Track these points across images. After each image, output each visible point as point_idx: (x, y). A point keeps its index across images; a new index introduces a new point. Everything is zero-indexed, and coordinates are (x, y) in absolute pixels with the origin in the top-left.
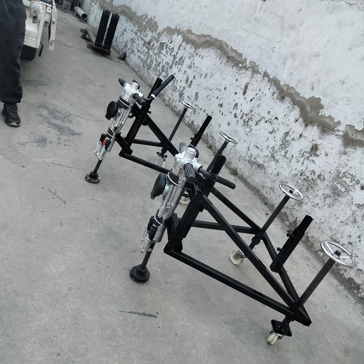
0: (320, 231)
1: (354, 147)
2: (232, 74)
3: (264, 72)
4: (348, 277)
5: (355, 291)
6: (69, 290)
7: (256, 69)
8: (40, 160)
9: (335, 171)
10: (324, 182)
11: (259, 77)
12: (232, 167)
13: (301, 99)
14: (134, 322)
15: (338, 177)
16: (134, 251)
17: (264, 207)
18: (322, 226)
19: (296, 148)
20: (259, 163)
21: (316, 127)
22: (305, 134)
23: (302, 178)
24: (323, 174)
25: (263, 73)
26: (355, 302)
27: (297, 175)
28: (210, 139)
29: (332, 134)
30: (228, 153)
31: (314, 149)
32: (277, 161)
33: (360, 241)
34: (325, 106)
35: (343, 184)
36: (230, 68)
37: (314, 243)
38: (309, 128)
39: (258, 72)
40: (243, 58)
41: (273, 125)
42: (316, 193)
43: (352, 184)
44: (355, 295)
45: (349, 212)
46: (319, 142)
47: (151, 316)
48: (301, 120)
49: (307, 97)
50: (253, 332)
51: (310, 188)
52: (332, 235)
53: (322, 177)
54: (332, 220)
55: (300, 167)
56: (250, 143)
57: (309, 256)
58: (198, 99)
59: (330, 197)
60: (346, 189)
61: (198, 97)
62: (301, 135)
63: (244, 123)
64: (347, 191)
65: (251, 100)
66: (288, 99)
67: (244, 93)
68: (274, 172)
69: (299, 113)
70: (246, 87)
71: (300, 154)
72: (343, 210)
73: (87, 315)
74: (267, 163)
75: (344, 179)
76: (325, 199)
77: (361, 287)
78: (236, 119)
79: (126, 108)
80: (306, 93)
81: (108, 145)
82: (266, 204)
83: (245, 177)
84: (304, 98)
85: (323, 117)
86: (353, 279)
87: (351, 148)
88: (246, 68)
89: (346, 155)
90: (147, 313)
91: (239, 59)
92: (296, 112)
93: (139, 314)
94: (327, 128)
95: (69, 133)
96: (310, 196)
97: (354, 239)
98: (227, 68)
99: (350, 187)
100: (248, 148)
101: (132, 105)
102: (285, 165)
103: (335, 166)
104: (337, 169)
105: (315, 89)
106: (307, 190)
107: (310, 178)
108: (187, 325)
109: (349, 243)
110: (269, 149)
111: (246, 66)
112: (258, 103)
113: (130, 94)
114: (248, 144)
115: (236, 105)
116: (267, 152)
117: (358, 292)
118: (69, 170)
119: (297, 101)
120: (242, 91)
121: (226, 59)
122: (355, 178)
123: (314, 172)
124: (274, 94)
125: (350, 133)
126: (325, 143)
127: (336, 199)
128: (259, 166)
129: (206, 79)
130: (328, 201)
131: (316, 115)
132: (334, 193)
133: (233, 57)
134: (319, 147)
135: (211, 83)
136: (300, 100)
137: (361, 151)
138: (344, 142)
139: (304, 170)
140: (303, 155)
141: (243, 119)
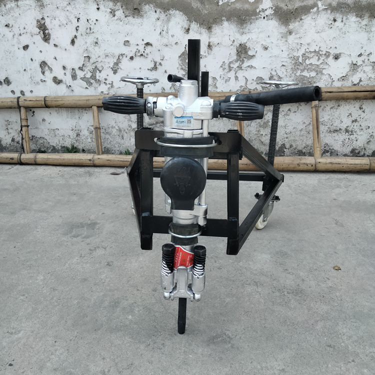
0: (311, 135)
1: (299, 19)
4: (371, 152)
9: (289, 61)
15: (297, 64)
18: (310, 128)
21: (226, 24)
22: (214, 40)
29: (257, 19)
31: (243, 51)
33: (364, 112)
35: (310, 68)
38: (216, 29)
41: (150, 57)
43: (321, 61)
46: (243, 39)
48: (195, 26)
55: (235, 85)
60: (317, 71)
62: (209, 46)
63: (88, 82)
64: (319, 72)
65: (73, 42)
66: (148, 8)
67: (46, 38)
69: (184, 18)
70: (42, 27)
71: (224, 69)
75: (308, 62)
85: (228, 4)
87: (294, 22)
89: (293, 34)
92: (178, 19)
94: (243, 15)
97: (356, 114)
99: (321, 66)
103: (285, 54)
104: (290, 56)
112: (91, 39)
115: (43, 64)
120: (39, 39)
122: (321, 53)
123: (260, 79)
125: (282, 5)
132: (303, 84)
134: (248, 45)
138: (280, 20)
139: (243, 84)
140: (230, 69)
141: (78, 77)
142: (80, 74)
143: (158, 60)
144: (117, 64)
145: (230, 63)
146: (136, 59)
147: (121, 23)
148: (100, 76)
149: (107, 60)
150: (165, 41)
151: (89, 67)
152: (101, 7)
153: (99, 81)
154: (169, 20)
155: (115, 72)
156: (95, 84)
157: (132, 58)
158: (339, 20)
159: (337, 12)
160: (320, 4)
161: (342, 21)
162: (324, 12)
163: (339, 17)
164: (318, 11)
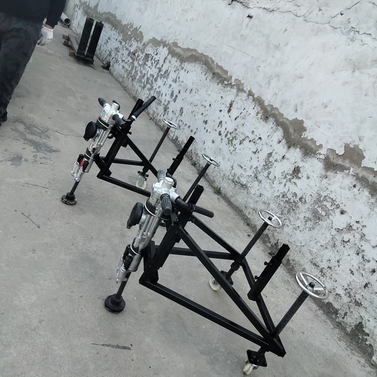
0: (300, 255)
1: (335, 172)
2: (217, 91)
3: (249, 91)
4: (326, 301)
5: (334, 316)
6: (40, 322)
7: (241, 87)
8: (14, 180)
9: (316, 195)
10: (305, 204)
11: (244, 96)
12: (216, 186)
13: (285, 120)
14: (107, 355)
15: (319, 200)
16: (110, 279)
17: (246, 228)
18: (303, 249)
19: (279, 169)
20: (242, 183)
21: (298, 149)
22: (287, 156)
23: (284, 199)
24: (304, 197)
25: (247, 92)
26: (332, 327)
27: (279, 196)
28: (194, 156)
29: (314, 157)
30: (212, 171)
31: (297, 171)
32: (260, 182)
33: (339, 266)
34: (308, 129)
35: (324, 208)
36: (216, 85)
37: (294, 266)
38: (292, 149)
39: (243, 91)
40: (229, 76)
41: (257, 145)
42: (298, 215)
43: (332, 208)
44: (333, 320)
45: (329, 237)
46: (301, 164)
47: (125, 348)
48: (284, 141)
49: (291, 119)
50: (229, 362)
51: (291, 211)
52: (313, 259)
53: (303, 200)
54: (313, 243)
55: (282, 189)
56: (234, 163)
57: (289, 279)
58: (183, 114)
59: (310, 220)
60: (326, 213)
61: (182, 113)
62: (283, 157)
63: (229, 142)
64: (328, 215)
65: (236, 119)
66: (271, 119)
67: (229, 111)
68: (257, 192)
69: (282, 134)
70: (231, 105)
71: (283, 175)
72: (323, 234)
73: (57, 349)
74: (251, 183)
75: (325, 203)
76: (306, 222)
77: (339, 312)
78: (220, 137)
79: (105, 129)
80: (289, 115)
81: (85, 166)
82: (248, 225)
83: (228, 196)
84: (287, 119)
85: (305, 139)
86: (332, 304)
87: (332, 172)
88: (232, 86)
89: (327, 179)
90: (120, 345)
91: (225, 76)
92: (279, 134)
93: (113, 346)
94: (309, 150)
95: (46, 150)
96: (292, 219)
97: (333, 263)
98: (212, 84)
99: (330, 212)
100: (232, 167)
101: (112, 126)
102: (267, 186)
103: (316, 189)
104: (318, 192)
105: (298, 111)
106: (289, 212)
107: (292, 201)
108: (162, 356)
109: (329, 267)
110: (253, 169)
111: (231, 83)
112: (242, 122)
113: (109, 115)
114: (232, 163)
115: (221, 122)
116: (250, 172)
117: (336, 317)
118: (44, 191)
119: (280, 123)
120: (227, 109)
121: (211, 75)
122: (335, 202)
123: (295, 195)
124: (258, 113)
125: (331, 157)
126: (307, 166)
127: (316, 223)
128: (242, 185)
129: (191, 94)
130: (309, 224)
131: (299, 137)
132: (315, 216)
133: (218, 74)
134: (301, 170)
135: (196, 98)
136: (283, 122)
137: (341, 175)
138: (325, 165)
139: (286, 192)
140: (285, 177)
141: (227, 137)
142: (229, 136)
143: (259, 150)
144: (243, 140)
145: (287, 174)
146: (252, 143)
147: (257, 121)
148: (235, 142)
149: (241, 135)
150: (268, 141)
151: (233, 135)
152: (255, 108)
153: (232, 144)
154: (275, 131)
155: (240, 144)
156: (230, 145)
157: (250, 141)
158: (357, 188)
159: (360, 182)
160: (352, 169)
161: (359, 190)
162: (352, 177)
163: (359, 185)
164: (348, 174)
